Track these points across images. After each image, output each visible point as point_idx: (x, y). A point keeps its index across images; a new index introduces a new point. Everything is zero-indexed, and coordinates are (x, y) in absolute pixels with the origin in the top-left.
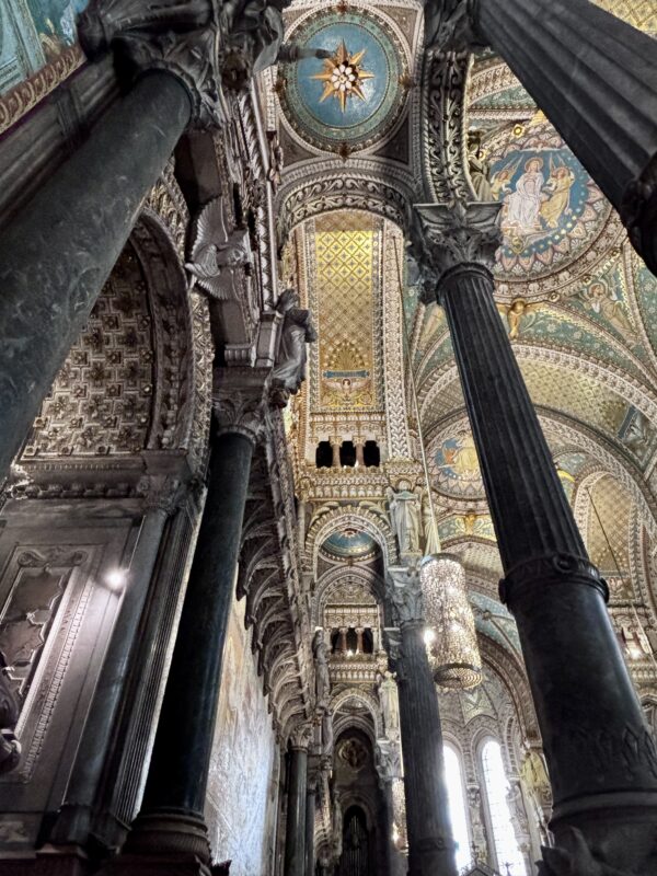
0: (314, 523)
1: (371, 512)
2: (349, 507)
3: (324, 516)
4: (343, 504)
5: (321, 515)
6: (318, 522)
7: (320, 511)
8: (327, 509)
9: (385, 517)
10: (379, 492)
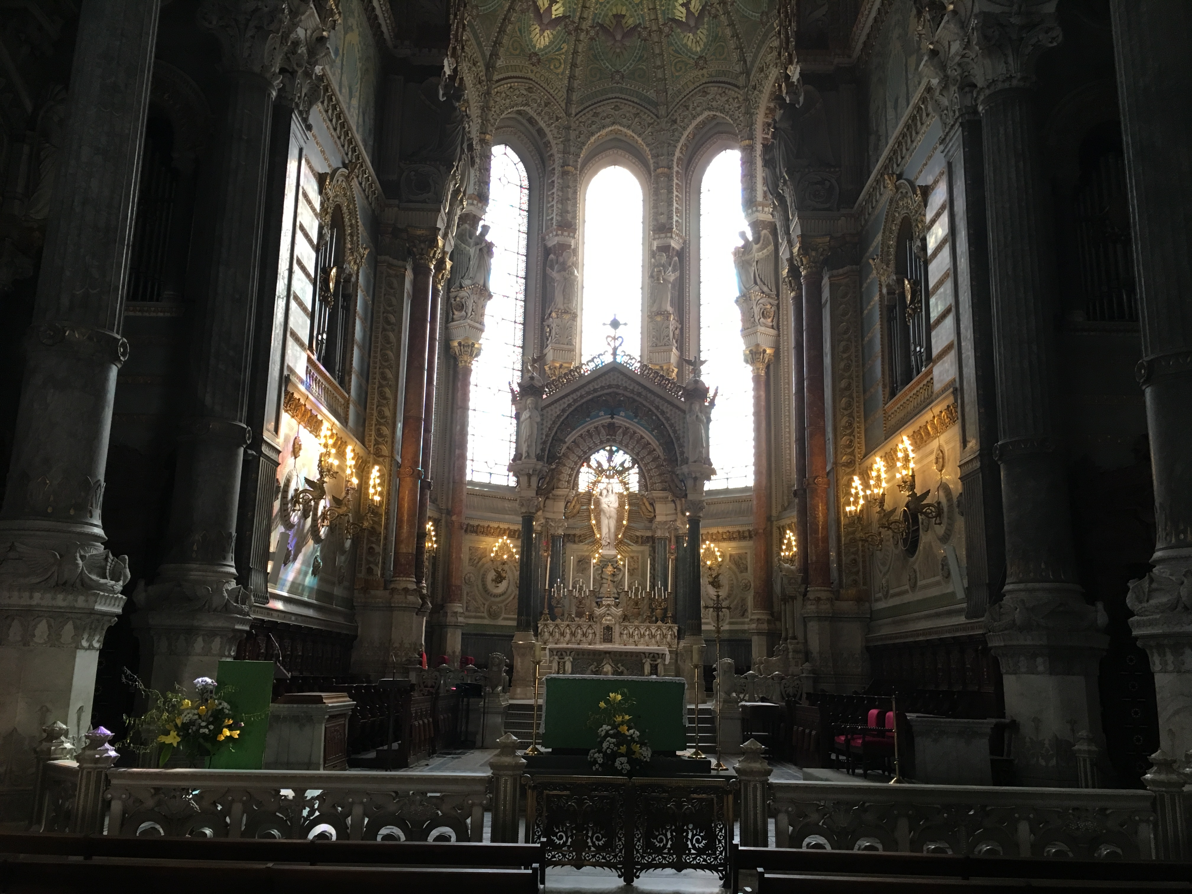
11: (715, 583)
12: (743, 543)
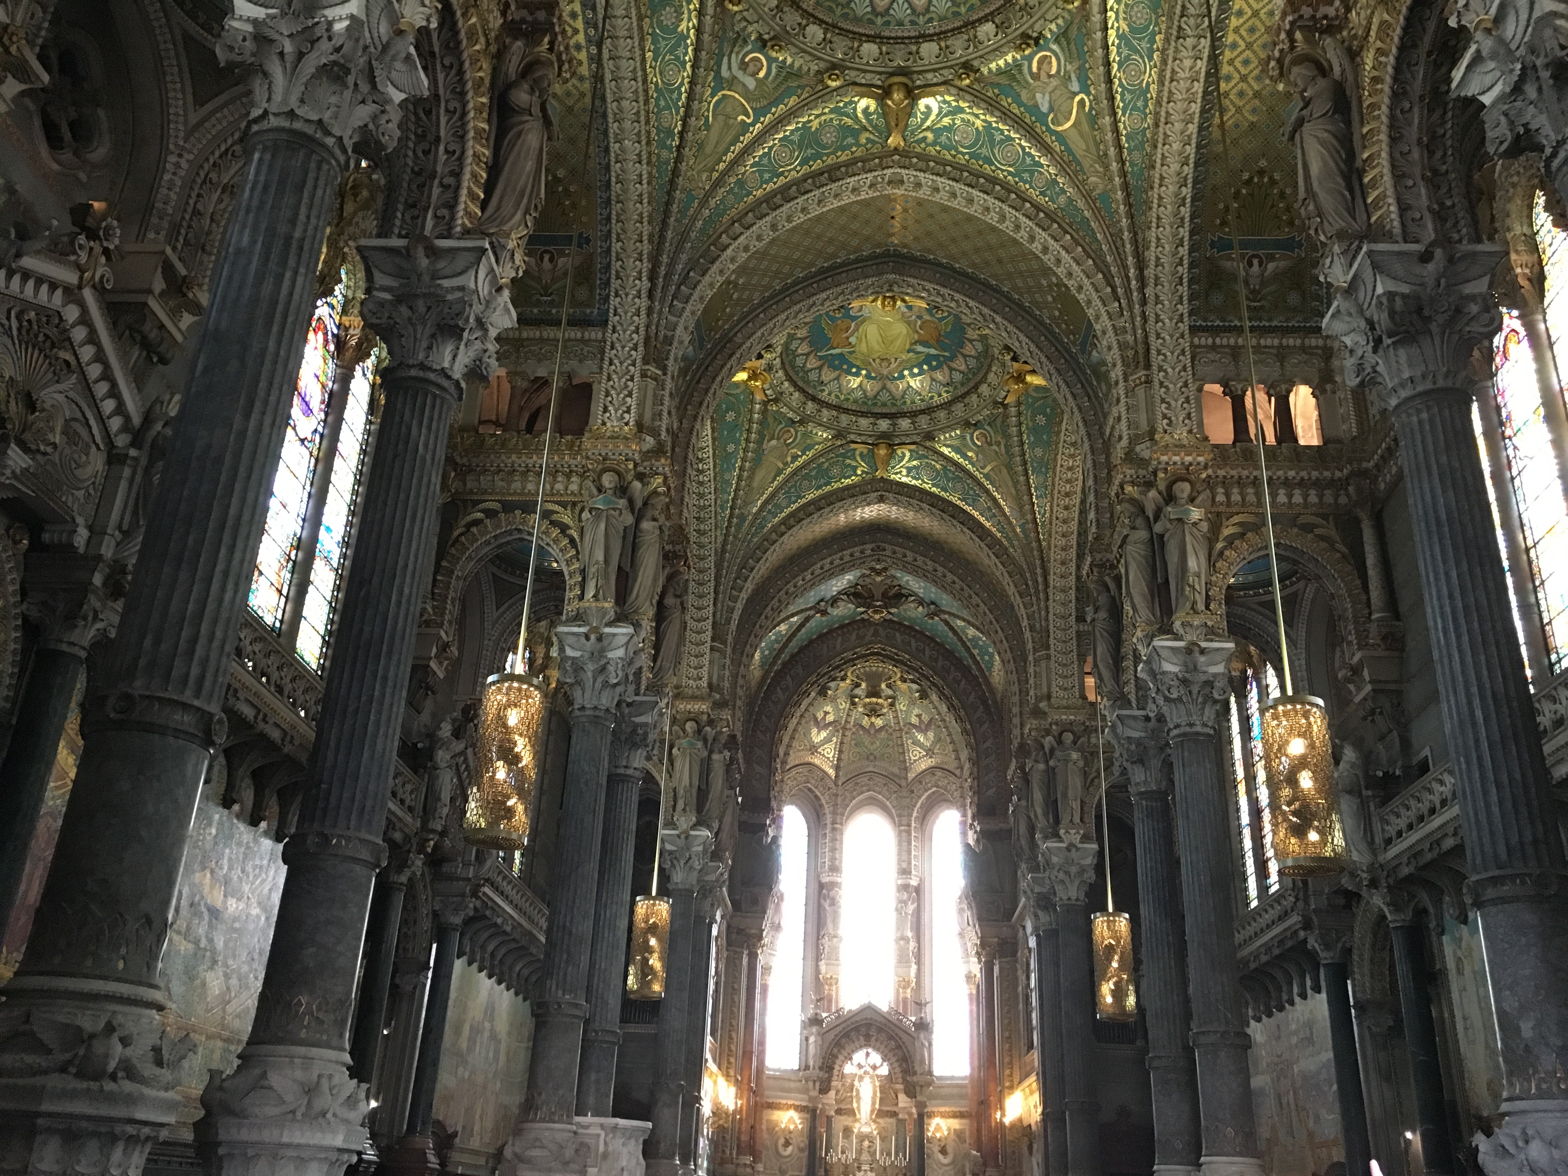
0: (457, 540)
1: (552, 523)
2: (518, 512)
3: (474, 530)
4: (508, 507)
5: (469, 526)
6: (463, 539)
7: (469, 518)
8: (480, 515)
9: (575, 535)
10: (574, 487)
11: (944, 1151)
12: (964, 1121)
